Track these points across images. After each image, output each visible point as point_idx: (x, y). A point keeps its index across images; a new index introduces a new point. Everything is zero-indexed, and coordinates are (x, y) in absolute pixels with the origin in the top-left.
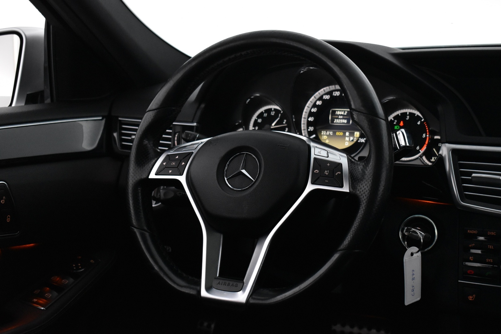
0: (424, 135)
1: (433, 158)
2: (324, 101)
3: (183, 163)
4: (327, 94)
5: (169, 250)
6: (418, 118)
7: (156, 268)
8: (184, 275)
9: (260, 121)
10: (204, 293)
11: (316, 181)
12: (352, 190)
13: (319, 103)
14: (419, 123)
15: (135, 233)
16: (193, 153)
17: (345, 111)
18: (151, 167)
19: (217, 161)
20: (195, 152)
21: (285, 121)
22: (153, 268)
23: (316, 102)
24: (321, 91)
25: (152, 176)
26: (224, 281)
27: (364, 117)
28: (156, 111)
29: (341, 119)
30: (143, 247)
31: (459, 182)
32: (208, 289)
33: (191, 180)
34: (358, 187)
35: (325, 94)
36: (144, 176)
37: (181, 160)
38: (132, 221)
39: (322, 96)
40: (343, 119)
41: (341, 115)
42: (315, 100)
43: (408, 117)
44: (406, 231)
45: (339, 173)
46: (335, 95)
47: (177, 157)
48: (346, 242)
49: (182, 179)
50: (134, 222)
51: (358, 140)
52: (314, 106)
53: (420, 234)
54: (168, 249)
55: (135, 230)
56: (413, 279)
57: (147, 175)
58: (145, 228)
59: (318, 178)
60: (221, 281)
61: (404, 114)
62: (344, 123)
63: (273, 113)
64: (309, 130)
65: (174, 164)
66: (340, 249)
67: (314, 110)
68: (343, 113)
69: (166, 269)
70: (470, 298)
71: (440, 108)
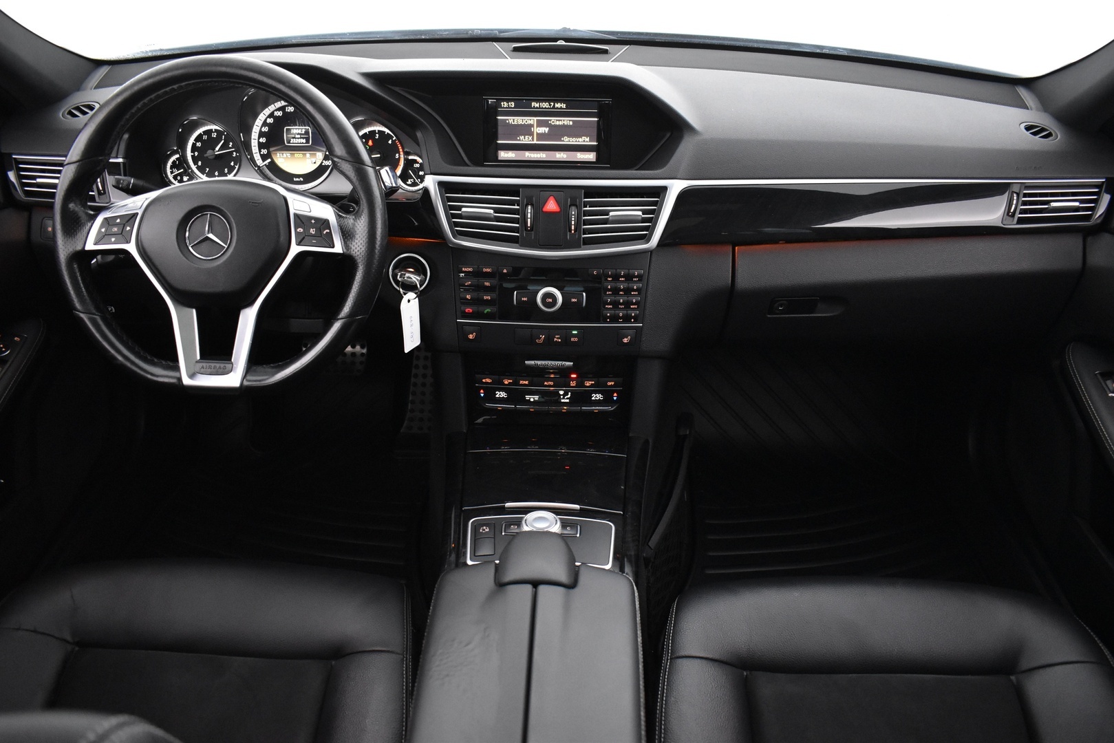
0: (397, 155)
1: (409, 180)
2: (276, 118)
3: (128, 228)
4: (278, 109)
5: (112, 310)
6: (389, 137)
7: (120, 358)
8: (156, 360)
9: (199, 144)
10: (187, 381)
11: (300, 242)
12: (345, 250)
13: (270, 121)
14: (390, 142)
15: (81, 319)
16: (137, 214)
17: (302, 129)
18: (85, 235)
19: (175, 226)
20: (140, 212)
21: (231, 143)
22: (116, 359)
23: (266, 120)
24: (272, 108)
25: (90, 246)
26: (208, 365)
27: (349, 166)
28: (78, 164)
29: (298, 138)
30: (97, 335)
31: (450, 217)
32: (192, 376)
33: (143, 248)
34: (353, 247)
35: (276, 110)
36: (79, 248)
37: (124, 224)
38: (75, 304)
39: (273, 113)
40: (301, 138)
41: (298, 134)
42: (265, 117)
43: (377, 135)
44: (400, 277)
45: (328, 231)
46: (289, 111)
47: (118, 221)
48: (346, 309)
49: (131, 248)
50: (78, 305)
51: (322, 162)
52: (265, 124)
53: (415, 279)
54: (110, 309)
55: (82, 315)
56: (411, 326)
57: (82, 246)
58: (94, 311)
59: (304, 238)
60: (204, 365)
61: (373, 133)
62: (303, 143)
63: (214, 135)
64: (262, 153)
65: (116, 229)
66: (340, 316)
67: (265, 129)
68: (299, 131)
69: (132, 357)
70: (471, 337)
71: (419, 134)
